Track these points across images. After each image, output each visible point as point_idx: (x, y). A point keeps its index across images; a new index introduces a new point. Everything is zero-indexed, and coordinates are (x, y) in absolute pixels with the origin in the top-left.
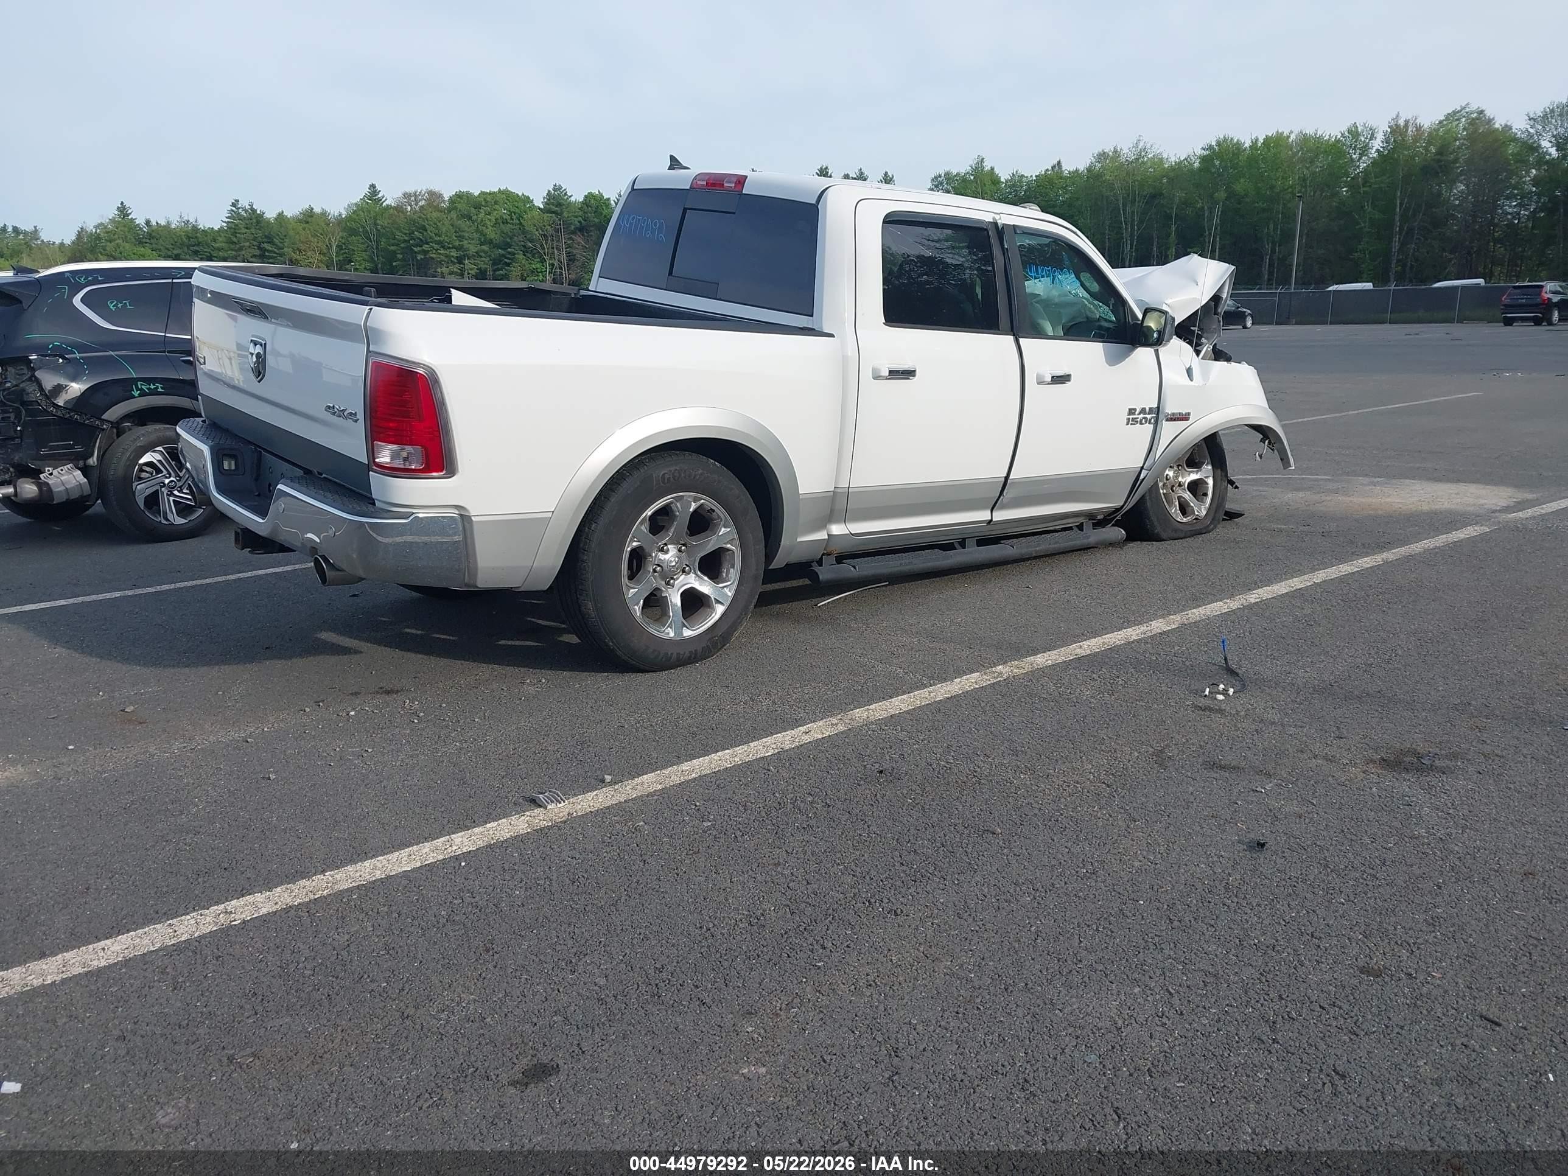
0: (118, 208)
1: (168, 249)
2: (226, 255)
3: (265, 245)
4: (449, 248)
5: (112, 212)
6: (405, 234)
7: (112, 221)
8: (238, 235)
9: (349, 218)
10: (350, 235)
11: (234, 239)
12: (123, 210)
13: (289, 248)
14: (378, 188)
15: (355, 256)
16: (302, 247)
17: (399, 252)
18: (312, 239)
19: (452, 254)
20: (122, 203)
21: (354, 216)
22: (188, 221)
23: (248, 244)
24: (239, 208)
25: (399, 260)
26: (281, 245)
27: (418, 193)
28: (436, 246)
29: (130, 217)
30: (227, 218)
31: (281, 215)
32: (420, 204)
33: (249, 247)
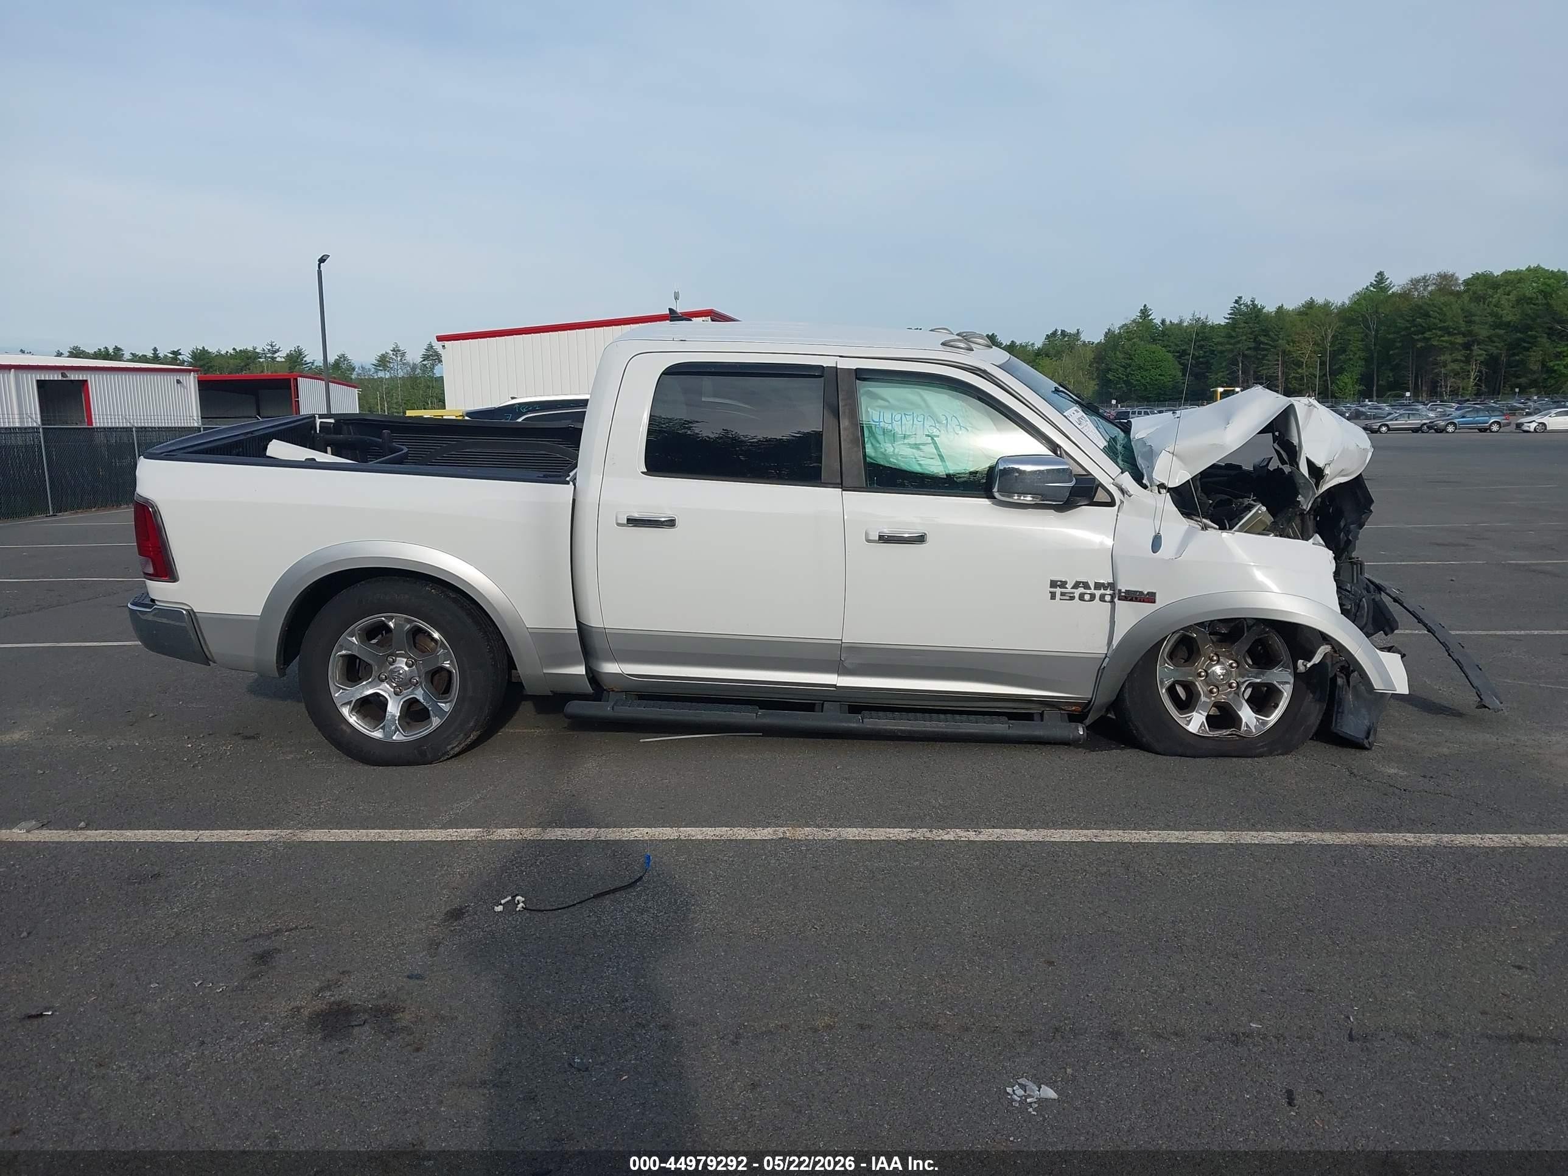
0: (1141, 310)
1: (1177, 345)
2: (1224, 349)
3: (1262, 339)
4: (1455, 334)
5: (1135, 314)
6: (1408, 321)
7: (1134, 321)
8: (1237, 329)
9: (1350, 309)
10: (1349, 325)
11: (1233, 334)
12: (1145, 312)
13: (1283, 340)
14: (1386, 275)
15: (1350, 346)
16: (1296, 338)
17: (1399, 340)
18: (1308, 331)
19: (1458, 341)
20: (1145, 306)
21: (1355, 306)
22: (1199, 318)
23: (1244, 338)
24: (1241, 305)
25: (1397, 348)
26: (1276, 337)
27: (1427, 278)
28: (1439, 333)
29: (1150, 318)
30: (1229, 314)
31: (1280, 308)
32: (1430, 288)
33: (1246, 340)
